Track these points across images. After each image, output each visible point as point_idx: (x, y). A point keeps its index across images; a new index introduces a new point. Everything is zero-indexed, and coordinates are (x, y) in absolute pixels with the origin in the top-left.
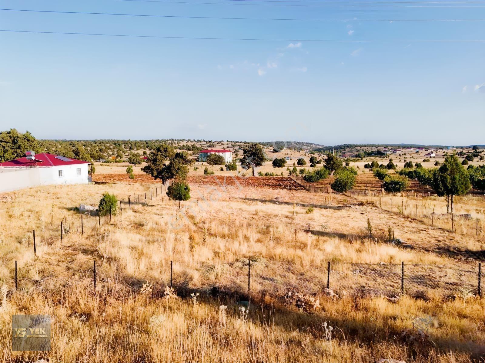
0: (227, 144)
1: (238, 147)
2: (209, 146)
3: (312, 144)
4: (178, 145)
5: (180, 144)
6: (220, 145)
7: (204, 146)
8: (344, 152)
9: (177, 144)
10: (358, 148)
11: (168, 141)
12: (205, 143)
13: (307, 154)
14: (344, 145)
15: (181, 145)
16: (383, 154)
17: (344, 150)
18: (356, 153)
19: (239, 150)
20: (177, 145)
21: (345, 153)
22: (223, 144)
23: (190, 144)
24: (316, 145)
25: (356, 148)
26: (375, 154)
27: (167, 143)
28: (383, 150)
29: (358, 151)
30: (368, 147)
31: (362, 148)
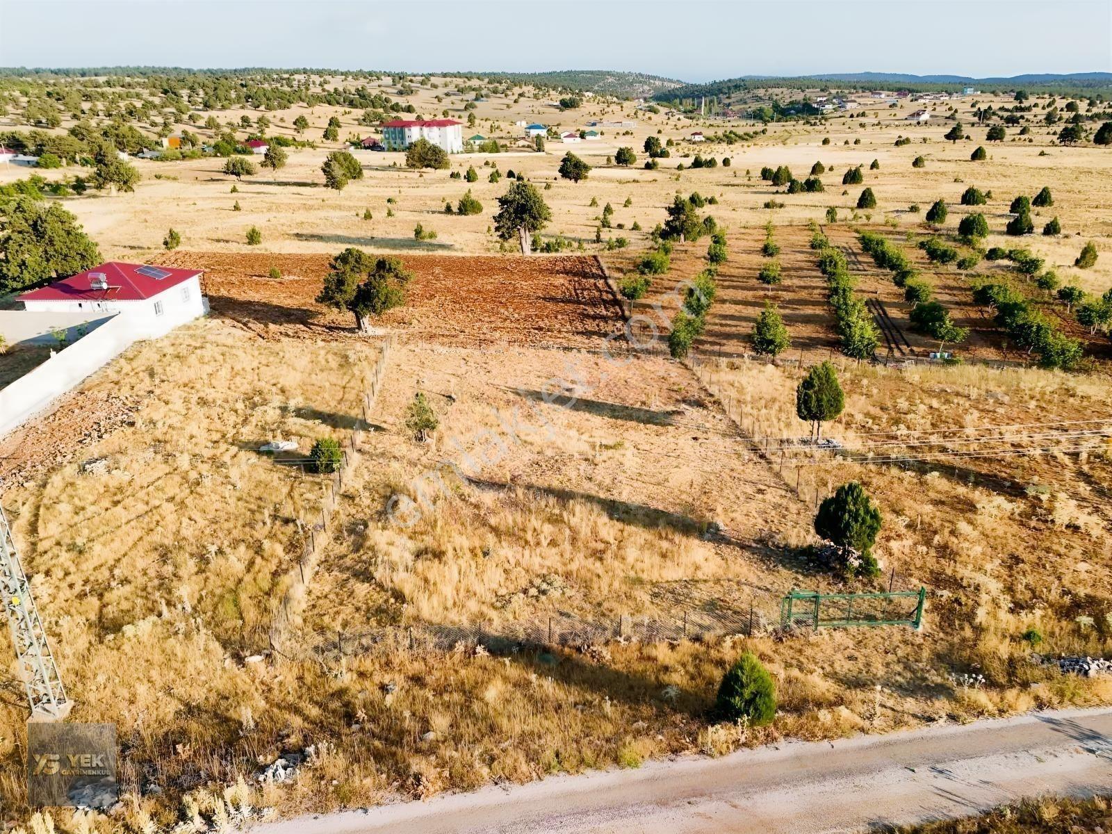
0: (446, 85)
1: (472, 95)
2: (401, 93)
3: (654, 78)
4: (324, 90)
5: (326, 87)
6: (429, 87)
7: (389, 90)
8: (727, 101)
9: (321, 85)
10: (761, 92)
11: (297, 77)
12: (389, 81)
13: (640, 113)
14: (730, 81)
15: (330, 88)
16: (814, 112)
17: (729, 98)
18: (754, 106)
19: (477, 103)
20: (318, 90)
21: (729, 105)
22: (434, 86)
23: (352, 85)
24: (663, 80)
25: (755, 91)
26: (798, 111)
27: (295, 83)
28: (816, 97)
29: (759, 99)
30: (784, 90)
31: (770, 91)
